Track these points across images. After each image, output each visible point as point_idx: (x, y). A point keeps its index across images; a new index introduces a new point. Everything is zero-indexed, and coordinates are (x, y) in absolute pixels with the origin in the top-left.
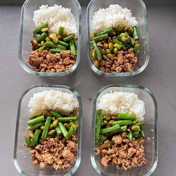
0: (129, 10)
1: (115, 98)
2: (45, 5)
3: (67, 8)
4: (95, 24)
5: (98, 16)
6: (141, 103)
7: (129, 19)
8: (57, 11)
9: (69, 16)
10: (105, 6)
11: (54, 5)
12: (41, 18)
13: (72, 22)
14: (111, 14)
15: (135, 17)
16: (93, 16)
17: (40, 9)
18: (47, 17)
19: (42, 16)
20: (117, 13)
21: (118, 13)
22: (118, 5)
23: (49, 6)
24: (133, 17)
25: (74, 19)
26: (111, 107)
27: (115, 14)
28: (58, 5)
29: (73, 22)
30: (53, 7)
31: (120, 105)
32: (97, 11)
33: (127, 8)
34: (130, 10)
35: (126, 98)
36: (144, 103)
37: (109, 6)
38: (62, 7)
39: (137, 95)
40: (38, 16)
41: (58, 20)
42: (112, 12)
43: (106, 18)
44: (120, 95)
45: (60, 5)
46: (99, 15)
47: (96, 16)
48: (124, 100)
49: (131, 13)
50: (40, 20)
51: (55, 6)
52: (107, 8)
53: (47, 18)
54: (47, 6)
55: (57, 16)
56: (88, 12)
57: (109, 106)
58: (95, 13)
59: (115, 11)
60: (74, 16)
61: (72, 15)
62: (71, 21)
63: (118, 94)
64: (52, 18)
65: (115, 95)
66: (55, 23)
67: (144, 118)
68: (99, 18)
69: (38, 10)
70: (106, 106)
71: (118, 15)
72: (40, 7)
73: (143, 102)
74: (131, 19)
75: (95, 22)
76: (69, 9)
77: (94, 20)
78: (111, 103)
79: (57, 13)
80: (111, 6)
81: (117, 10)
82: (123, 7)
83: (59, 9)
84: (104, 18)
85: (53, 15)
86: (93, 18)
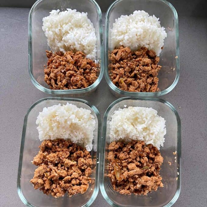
0: (157, 18)
1: (130, 115)
2: (56, 10)
3: (82, 13)
4: (115, 33)
5: (120, 24)
6: (162, 120)
7: (157, 29)
8: (71, 17)
9: (86, 22)
10: (128, 12)
11: (67, 9)
12: (52, 26)
13: (89, 29)
14: (136, 22)
15: (164, 27)
16: (113, 24)
17: (50, 15)
18: (59, 24)
19: (53, 23)
20: (143, 21)
21: (145, 21)
22: (144, 12)
23: (61, 11)
24: (162, 27)
25: (92, 25)
26: (125, 125)
27: (141, 22)
28: (72, 10)
29: (91, 29)
30: (66, 11)
31: (136, 122)
32: (119, 18)
33: (155, 16)
34: (159, 19)
35: (143, 114)
36: (165, 120)
37: (134, 13)
38: (77, 11)
39: (156, 111)
40: (48, 23)
41: (73, 26)
42: (137, 20)
43: (129, 26)
44: (137, 110)
45: (75, 9)
46: (120, 22)
47: (117, 24)
48: (141, 116)
49: (160, 22)
50: (51, 28)
51: (68, 11)
52: (131, 14)
53: (59, 26)
54: (58, 10)
55: (71, 23)
56: (108, 18)
57: (122, 124)
58: (116, 19)
59: (141, 18)
60: (91, 22)
61: (89, 20)
62: (88, 27)
63: (133, 109)
64: (66, 25)
65: (130, 110)
66: (70, 30)
67: (165, 139)
68: (121, 26)
69: (48, 17)
70: (119, 124)
71: (144, 24)
72: (50, 13)
73: (163, 119)
74: (159, 29)
75: (116, 31)
76: (85, 13)
77: (115, 28)
78: (125, 120)
79: (71, 19)
80: (135, 12)
81: (143, 17)
82: (151, 14)
83: (73, 13)
84: (127, 26)
85: (67, 21)
86: (113, 25)
